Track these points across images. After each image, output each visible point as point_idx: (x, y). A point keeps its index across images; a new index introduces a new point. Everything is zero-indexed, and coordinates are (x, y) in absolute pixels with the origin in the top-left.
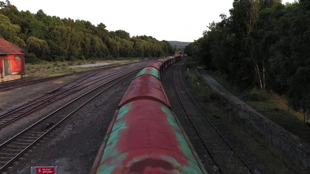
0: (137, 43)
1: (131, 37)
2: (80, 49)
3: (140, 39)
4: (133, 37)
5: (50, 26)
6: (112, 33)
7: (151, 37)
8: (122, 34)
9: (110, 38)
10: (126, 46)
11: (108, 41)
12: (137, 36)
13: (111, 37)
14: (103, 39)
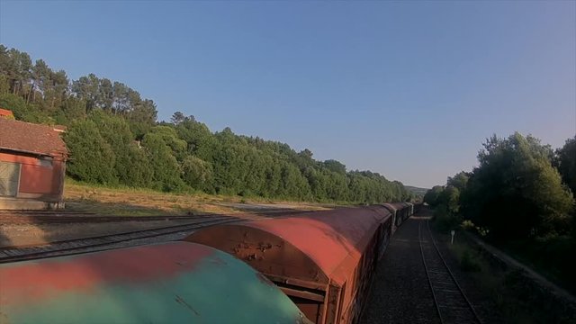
0: (355, 180)
1: (347, 171)
2: (263, 180)
3: (361, 176)
4: (352, 172)
5: (226, 145)
6: (319, 163)
7: (377, 175)
8: (333, 166)
9: (314, 171)
10: (337, 183)
11: (310, 173)
12: (357, 171)
13: (316, 168)
14: (303, 171)
